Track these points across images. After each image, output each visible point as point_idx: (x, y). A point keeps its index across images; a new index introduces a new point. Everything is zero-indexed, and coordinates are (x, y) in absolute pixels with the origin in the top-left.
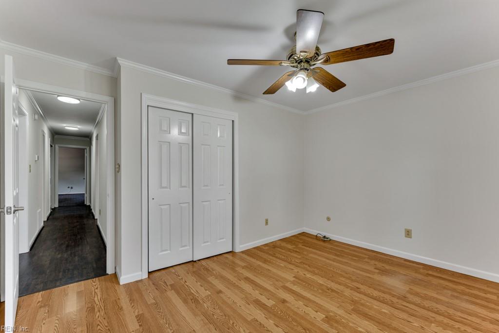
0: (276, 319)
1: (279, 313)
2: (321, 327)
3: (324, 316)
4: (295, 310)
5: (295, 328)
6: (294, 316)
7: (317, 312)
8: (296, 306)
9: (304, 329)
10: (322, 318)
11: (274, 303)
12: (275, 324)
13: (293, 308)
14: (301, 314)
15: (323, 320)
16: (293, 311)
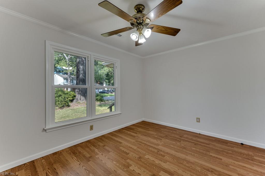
0: (155, 164)
1: (154, 167)
2: (133, 162)
3: (130, 168)
4: (146, 170)
5: (145, 161)
6: (146, 166)
7: (134, 170)
8: (145, 173)
9: (141, 161)
10: (131, 167)
11: (160, 174)
12: (155, 161)
13: (147, 171)
14: (142, 168)
15: (131, 165)
16: (147, 170)
